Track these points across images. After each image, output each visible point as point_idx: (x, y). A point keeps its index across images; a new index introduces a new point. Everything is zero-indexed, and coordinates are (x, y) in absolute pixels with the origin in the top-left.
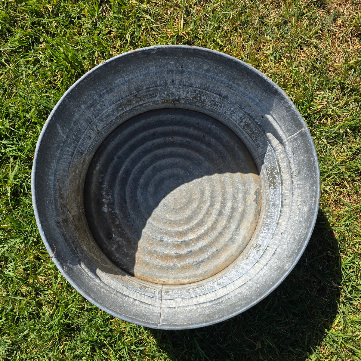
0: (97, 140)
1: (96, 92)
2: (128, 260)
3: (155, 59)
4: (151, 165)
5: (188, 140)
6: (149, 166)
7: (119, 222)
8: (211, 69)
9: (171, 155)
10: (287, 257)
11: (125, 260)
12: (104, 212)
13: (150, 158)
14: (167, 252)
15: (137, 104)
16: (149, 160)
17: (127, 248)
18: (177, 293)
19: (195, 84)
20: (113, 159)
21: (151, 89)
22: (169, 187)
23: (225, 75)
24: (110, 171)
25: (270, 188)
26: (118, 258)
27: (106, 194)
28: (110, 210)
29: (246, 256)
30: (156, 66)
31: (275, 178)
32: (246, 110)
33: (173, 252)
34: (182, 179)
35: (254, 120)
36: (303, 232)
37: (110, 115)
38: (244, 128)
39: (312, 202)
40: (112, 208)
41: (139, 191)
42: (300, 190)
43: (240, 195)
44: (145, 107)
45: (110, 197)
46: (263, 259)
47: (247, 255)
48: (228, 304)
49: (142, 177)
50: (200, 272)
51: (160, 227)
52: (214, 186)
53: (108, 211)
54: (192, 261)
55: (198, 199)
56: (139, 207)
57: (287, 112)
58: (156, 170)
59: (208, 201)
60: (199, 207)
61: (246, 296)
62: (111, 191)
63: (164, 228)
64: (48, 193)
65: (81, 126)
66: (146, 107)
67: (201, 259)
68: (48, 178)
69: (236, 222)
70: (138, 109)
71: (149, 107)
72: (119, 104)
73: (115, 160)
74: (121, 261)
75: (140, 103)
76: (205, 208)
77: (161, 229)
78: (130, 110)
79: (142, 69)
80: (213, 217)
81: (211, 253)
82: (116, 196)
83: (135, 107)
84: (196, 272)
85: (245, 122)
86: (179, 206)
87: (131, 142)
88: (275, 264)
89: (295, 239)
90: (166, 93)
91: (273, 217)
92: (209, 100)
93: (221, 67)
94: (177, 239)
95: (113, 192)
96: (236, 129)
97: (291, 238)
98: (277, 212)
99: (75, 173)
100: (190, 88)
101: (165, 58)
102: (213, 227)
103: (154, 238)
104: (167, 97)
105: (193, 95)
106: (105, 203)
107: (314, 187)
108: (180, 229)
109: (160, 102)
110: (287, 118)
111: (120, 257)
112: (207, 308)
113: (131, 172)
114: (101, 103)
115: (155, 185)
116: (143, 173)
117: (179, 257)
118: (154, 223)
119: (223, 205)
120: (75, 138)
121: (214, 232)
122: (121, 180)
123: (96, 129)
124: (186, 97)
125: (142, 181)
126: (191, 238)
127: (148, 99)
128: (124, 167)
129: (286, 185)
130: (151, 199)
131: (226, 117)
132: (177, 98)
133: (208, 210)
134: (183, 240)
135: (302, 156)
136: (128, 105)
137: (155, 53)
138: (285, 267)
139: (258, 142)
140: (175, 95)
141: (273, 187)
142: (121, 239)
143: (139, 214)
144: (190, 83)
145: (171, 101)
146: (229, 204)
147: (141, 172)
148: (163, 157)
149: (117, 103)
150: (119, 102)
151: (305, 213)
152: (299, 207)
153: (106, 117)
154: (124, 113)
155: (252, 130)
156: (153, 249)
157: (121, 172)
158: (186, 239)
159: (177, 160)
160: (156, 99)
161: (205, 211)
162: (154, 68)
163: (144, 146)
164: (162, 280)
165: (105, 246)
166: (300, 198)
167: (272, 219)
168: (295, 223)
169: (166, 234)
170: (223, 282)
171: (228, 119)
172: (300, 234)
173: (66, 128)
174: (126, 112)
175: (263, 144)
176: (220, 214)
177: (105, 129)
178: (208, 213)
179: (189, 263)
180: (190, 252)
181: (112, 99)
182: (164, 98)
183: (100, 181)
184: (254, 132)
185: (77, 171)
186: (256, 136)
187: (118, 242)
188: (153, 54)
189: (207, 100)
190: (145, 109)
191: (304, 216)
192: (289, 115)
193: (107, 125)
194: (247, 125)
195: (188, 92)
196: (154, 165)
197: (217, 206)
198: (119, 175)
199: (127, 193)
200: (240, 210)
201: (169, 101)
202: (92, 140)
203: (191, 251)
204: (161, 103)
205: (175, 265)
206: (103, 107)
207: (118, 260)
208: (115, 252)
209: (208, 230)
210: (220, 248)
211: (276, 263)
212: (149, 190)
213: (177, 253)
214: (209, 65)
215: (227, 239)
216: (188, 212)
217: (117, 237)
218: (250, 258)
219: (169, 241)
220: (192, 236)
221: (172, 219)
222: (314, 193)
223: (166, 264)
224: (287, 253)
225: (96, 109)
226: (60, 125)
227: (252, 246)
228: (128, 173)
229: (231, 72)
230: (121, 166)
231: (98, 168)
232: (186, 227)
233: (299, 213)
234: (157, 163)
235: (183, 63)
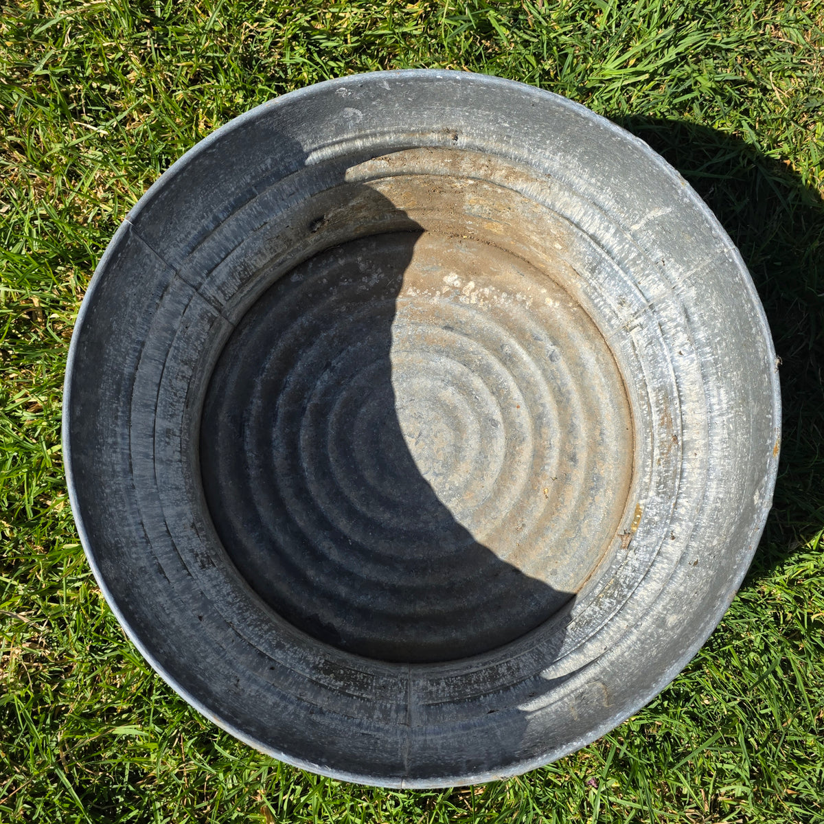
0: (613, 322)
1: (717, 335)
2: (321, 279)
3: (740, 499)
4: (505, 419)
5: (526, 531)
6: (503, 413)
7: (410, 296)
8: (661, 631)
9: (506, 474)
10: (132, 584)
11: (325, 273)
12: (447, 274)
13: (521, 426)
14: (299, 368)
15: (657, 444)
16: (518, 420)
17: (347, 287)
18: (198, 339)
19: (645, 589)
20: (555, 343)
21: (677, 484)
22: (436, 436)
23: (631, 658)
24: (530, 325)
25: (323, 661)
26: (336, 260)
27: (483, 294)
28: (446, 289)
29: (202, 529)
30: (722, 501)
31: (337, 678)
32: (529, 683)
33: (291, 379)
34: (441, 474)
35: (496, 692)
36: (166, 649)
37: (655, 367)
38: (492, 669)
39: (221, 705)
40: (447, 294)
41: (458, 368)
42: (270, 703)
43: (343, 591)
44: (644, 462)
45: (473, 301)
46: (166, 546)
47: (204, 533)
48: (103, 406)
49: (485, 387)
50: (221, 418)
51: (359, 376)
52: (392, 539)
53: (444, 284)
54: (254, 412)
55: (380, 489)
56: (422, 350)
57: (468, 761)
58: (487, 424)
59: (364, 509)
60: (360, 482)
61: (100, 450)
62: (485, 309)
63: (352, 384)
64: (526, 134)
65: (654, 280)
66: (644, 466)
67: (248, 432)
68: (559, 149)
69: (289, 550)
70: (646, 444)
71: (640, 474)
72: (672, 393)
73: (550, 347)
74: (326, 265)
75: (656, 452)
76: (353, 495)
77: (352, 376)
78: (649, 425)
79: (729, 464)
80: (323, 503)
81: (250, 462)
82: (470, 313)
83: (653, 436)
84: (225, 408)
85: (504, 676)
86: (383, 439)
87: (575, 399)
88: (134, 556)
89: (163, 626)
90: (656, 518)
91: (251, 628)
92: (595, 613)
93: (654, 653)
94: (315, 400)
95: (480, 311)
96: (500, 655)
97: (173, 621)
98: (258, 642)
99: (556, 239)
100: (642, 576)
101: (732, 524)
102: (302, 492)
103: (341, 352)
104: (646, 521)
105: (624, 582)
106: (464, 285)
107: (253, 729)
108: (332, 418)
109: (642, 502)
110: (454, 756)
111: (335, 266)
112: (120, 359)
113: (508, 368)
114: (687, 347)
115: (455, 407)
116: (493, 393)
117: (274, 389)
118: (373, 366)
119: (340, 540)
120: (631, 258)
121: (290, 491)
122: (501, 340)
123: (636, 322)
124: (627, 564)
125: (477, 382)
126: (303, 432)
127: (659, 473)
128: (525, 357)
129: (305, 689)
130: (429, 384)
131: (539, 641)
132: (634, 544)
133: (345, 500)
134: (307, 412)
135: (347, 747)
136: (663, 418)
137: (753, 501)
138: (109, 563)
139: (443, 684)
140: (643, 539)
141: (321, 666)
142: (372, 284)
143: (407, 344)
144: (651, 578)
145: (634, 529)
146: (335, 555)
147: (498, 391)
148: (511, 455)
149: (675, 389)
150: (676, 394)
151: (210, 680)
152: (234, 681)
153: (655, 356)
154: (649, 406)
155: (477, 682)
156: (318, 341)
157: (517, 347)
158: (306, 420)
159: (489, 482)
160: (652, 493)
161: (346, 491)
162: (721, 496)
163: (555, 425)
164: (245, 331)
165: (374, 245)
166: (253, 694)
167: (249, 625)
168: (202, 651)
169: (338, 383)
170: (168, 443)
171: (532, 645)
172: (165, 641)
173: (657, 233)
174: (650, 413)
175: (431, 692)
176: (323, 523)
177: (631, 350)
178: (337, 495)
179: (252, 403)
180: (275, 415)
181: (688, 377)
182: (646, 513)
183: (518, 296)
184: (470, 684)
185: (558, 246)
186: (459, 687)
187: (369, 275)
188: (753, 494)
189: (597, 609)
190: (641, 462)
191: (203, 674)
192: (457, 763)
193: (637, 356)
194: (494, 677)
195: (634, 571)
196: (501, 426)
197: (343, 525)
198: (513, 342)
199: (465, 339)
200: (311, 573)
201: (636, 526)
202: (615, 306)
203: (275, 421)
204: (639, 505)
205: (263, 371)
206: (677, 350)
207: (331, 260)
208: (350, 260)
209: (303, 478)
210: (252, 485)
211: (137, 559)
212: (450, 389)
213: (285, 387)
214: (673, 628)
215: (261, 510)
216: (360, 450)
217: (380, 279)
218: (190, 532)
219: (319, 383)
220: (304, 437)
221: (363, 410)
222: (239, 721)
223: (275, 353)
224: (144, 591)
225: (677, 332)
226: (667, 215)
227: (216, 555)
228: (509, 360)
229: (631, 674)
230: (530, 353)
231: (549, 302)
232: (331, 432)
233: (218, 671)
234: (503, 434)
235: (705, 567)
